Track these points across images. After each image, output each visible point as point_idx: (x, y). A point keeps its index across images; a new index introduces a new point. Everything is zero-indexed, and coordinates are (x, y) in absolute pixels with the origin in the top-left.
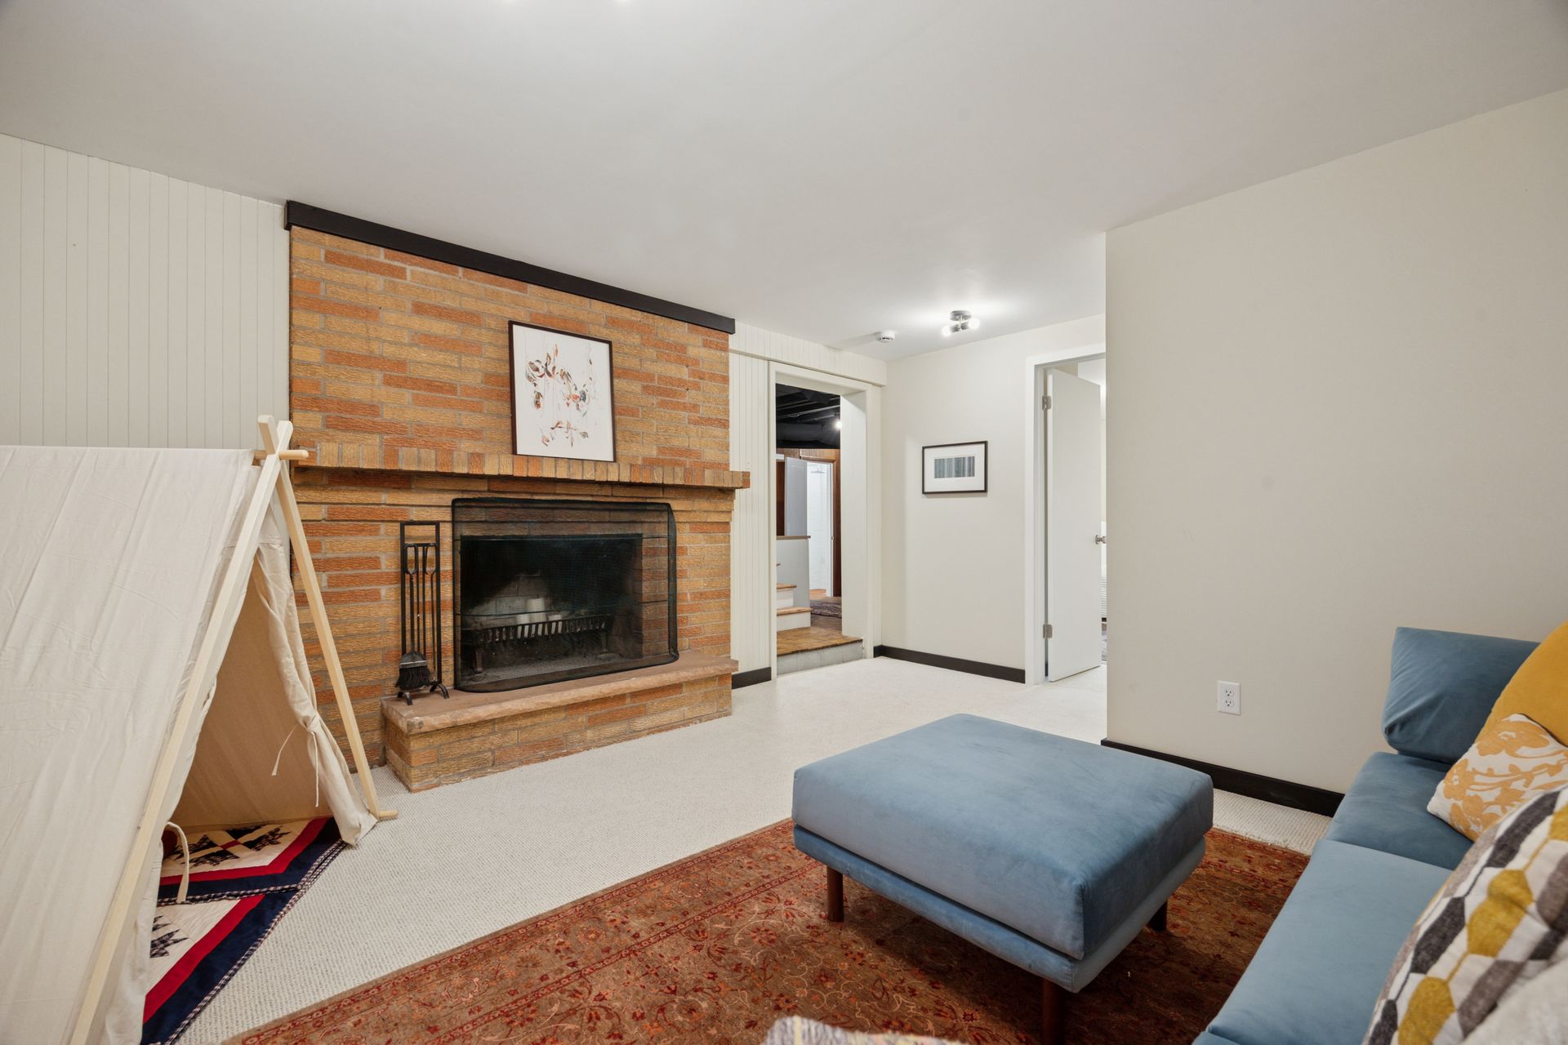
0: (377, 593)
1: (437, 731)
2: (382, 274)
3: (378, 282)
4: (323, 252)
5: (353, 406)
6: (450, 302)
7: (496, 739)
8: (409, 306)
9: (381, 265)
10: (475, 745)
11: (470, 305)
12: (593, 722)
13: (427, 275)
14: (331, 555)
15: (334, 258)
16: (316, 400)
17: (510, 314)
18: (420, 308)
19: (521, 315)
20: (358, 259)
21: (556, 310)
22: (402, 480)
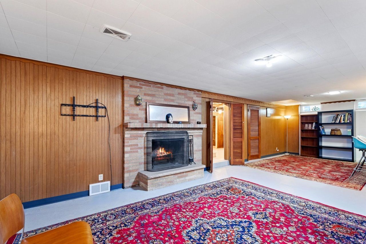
0: (138, 151)
1: (152, 179)
2: (139, 88)
3: (138, 90)
4: (129, 85)
5: (134, 115)
6: (150, 93)
7: (161, 180)
8: (143, 94)
9: (138, 87)
10: (158, 181)
11: (154, 93)
12: (179, 177)
13: (146, 88)
14: (130, 144)
15: (131, 86)
16: (128, 114)
17: (160, 94)
18: (145, 94)
19: (163, 94)
20: (135, 86)
21: (169, 92)
22: (143, 129)
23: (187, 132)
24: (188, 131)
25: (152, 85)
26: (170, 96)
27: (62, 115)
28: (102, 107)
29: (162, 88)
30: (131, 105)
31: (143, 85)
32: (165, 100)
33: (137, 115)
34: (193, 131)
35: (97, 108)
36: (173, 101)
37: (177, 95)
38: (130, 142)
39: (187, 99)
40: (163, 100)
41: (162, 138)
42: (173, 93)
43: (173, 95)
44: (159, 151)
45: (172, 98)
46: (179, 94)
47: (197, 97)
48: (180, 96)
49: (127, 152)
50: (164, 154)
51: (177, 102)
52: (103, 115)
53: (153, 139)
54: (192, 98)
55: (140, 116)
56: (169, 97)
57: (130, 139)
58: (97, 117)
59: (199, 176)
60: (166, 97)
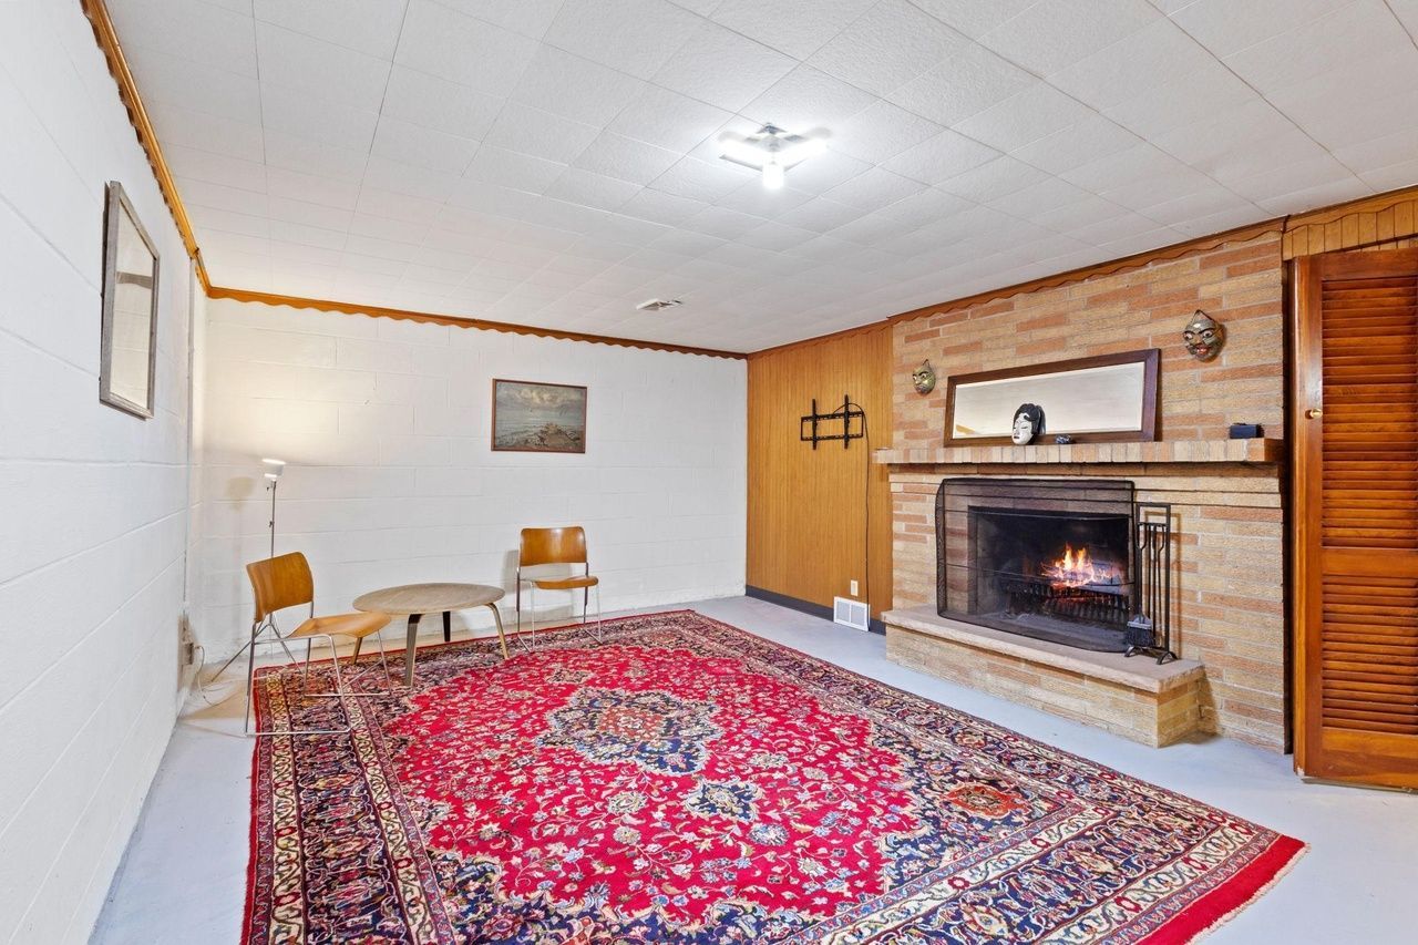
0: (925, 538)
2: (928, 338)
3: (926, 343)
4: (904, 338)
5: (915, 424)
11: (975, 337)
13: (950, 328)
14: (906, 513)
15: (909, 339)
16: (901, 423)
17: (1001, 331)
18: (948, 352)
19: (1011, 329)
20: (917, 335)
21: (1036, 313)
22: (931, 468)
23: (1132, 483)
24: (1140, 482)
25: (968, 311)
26: (1046, 326)
27: (802, 439)
28: (858, 413)
29: (1010, 307)
30: (909, 397)
31: (941, 322)
32: (1021, 350)
33: (924, 424)
34: (1184, 480)
35: (847, 415)
36: (1060, 343)
37: (1086, 309)
38: (904, 507)
39: (1146, 314)
40: (1011, 352)
41: (1007, 504)
42: (1062, 308)
43: (1059, 320)
44: (1063, 564)
45: (1053, 332)
46: (1095, 301)
47: (1231, 274)
48: (1102, 311)
49: (899, 537)
50: (1086, 581)
51: (1080, 347)
52: (859, 432)
53: (971, 504)
54: (1192, 293)
55: (931, 426)
56: (1039, 334)
57: (906, 499)
58: (847, 438)
59: (1128, 724)
60: (1024, 338)
